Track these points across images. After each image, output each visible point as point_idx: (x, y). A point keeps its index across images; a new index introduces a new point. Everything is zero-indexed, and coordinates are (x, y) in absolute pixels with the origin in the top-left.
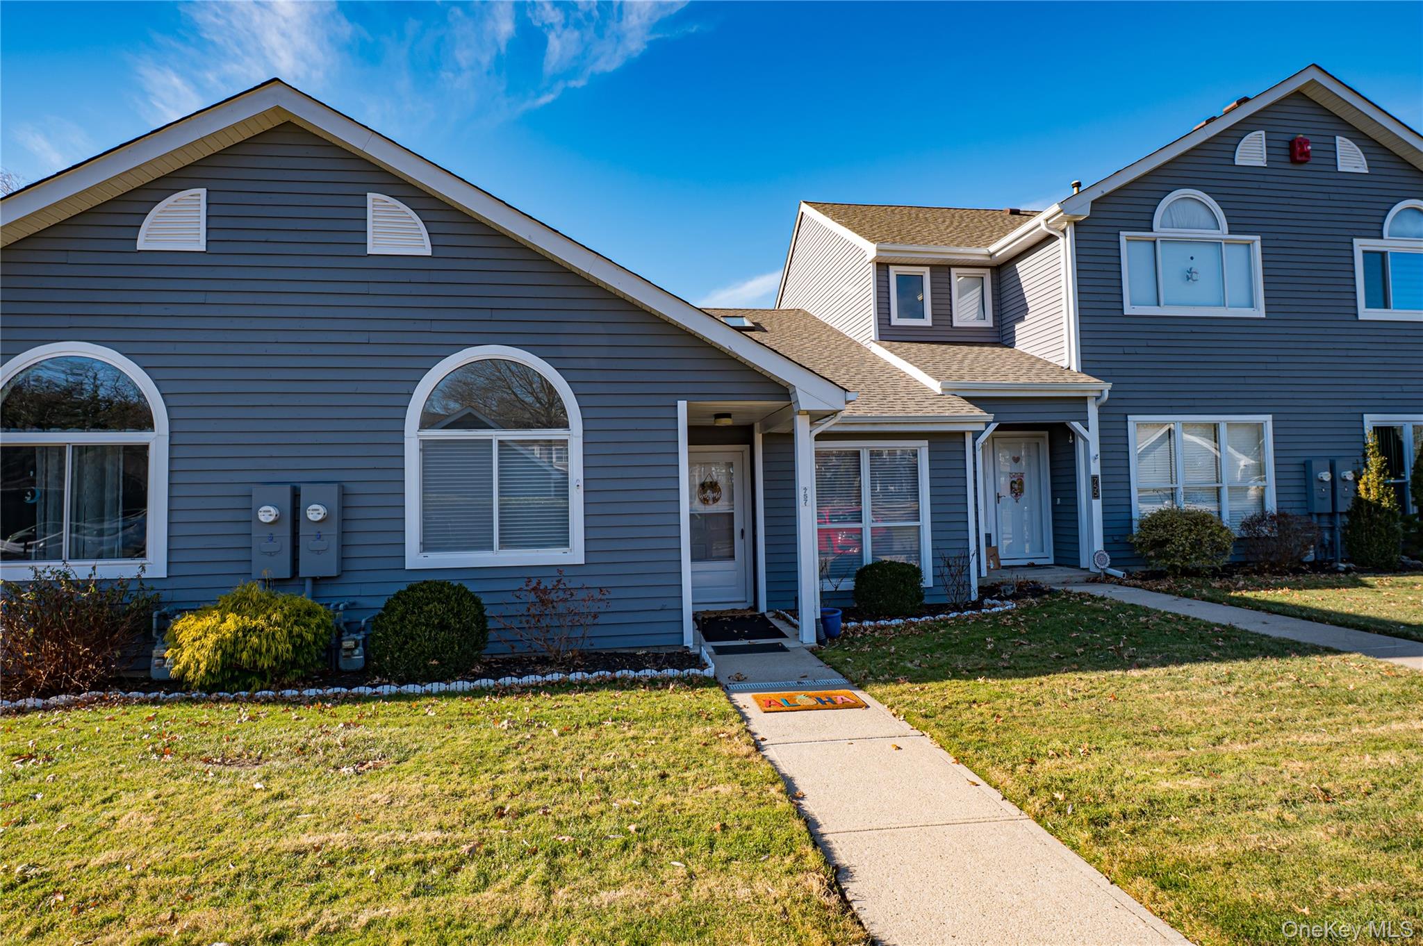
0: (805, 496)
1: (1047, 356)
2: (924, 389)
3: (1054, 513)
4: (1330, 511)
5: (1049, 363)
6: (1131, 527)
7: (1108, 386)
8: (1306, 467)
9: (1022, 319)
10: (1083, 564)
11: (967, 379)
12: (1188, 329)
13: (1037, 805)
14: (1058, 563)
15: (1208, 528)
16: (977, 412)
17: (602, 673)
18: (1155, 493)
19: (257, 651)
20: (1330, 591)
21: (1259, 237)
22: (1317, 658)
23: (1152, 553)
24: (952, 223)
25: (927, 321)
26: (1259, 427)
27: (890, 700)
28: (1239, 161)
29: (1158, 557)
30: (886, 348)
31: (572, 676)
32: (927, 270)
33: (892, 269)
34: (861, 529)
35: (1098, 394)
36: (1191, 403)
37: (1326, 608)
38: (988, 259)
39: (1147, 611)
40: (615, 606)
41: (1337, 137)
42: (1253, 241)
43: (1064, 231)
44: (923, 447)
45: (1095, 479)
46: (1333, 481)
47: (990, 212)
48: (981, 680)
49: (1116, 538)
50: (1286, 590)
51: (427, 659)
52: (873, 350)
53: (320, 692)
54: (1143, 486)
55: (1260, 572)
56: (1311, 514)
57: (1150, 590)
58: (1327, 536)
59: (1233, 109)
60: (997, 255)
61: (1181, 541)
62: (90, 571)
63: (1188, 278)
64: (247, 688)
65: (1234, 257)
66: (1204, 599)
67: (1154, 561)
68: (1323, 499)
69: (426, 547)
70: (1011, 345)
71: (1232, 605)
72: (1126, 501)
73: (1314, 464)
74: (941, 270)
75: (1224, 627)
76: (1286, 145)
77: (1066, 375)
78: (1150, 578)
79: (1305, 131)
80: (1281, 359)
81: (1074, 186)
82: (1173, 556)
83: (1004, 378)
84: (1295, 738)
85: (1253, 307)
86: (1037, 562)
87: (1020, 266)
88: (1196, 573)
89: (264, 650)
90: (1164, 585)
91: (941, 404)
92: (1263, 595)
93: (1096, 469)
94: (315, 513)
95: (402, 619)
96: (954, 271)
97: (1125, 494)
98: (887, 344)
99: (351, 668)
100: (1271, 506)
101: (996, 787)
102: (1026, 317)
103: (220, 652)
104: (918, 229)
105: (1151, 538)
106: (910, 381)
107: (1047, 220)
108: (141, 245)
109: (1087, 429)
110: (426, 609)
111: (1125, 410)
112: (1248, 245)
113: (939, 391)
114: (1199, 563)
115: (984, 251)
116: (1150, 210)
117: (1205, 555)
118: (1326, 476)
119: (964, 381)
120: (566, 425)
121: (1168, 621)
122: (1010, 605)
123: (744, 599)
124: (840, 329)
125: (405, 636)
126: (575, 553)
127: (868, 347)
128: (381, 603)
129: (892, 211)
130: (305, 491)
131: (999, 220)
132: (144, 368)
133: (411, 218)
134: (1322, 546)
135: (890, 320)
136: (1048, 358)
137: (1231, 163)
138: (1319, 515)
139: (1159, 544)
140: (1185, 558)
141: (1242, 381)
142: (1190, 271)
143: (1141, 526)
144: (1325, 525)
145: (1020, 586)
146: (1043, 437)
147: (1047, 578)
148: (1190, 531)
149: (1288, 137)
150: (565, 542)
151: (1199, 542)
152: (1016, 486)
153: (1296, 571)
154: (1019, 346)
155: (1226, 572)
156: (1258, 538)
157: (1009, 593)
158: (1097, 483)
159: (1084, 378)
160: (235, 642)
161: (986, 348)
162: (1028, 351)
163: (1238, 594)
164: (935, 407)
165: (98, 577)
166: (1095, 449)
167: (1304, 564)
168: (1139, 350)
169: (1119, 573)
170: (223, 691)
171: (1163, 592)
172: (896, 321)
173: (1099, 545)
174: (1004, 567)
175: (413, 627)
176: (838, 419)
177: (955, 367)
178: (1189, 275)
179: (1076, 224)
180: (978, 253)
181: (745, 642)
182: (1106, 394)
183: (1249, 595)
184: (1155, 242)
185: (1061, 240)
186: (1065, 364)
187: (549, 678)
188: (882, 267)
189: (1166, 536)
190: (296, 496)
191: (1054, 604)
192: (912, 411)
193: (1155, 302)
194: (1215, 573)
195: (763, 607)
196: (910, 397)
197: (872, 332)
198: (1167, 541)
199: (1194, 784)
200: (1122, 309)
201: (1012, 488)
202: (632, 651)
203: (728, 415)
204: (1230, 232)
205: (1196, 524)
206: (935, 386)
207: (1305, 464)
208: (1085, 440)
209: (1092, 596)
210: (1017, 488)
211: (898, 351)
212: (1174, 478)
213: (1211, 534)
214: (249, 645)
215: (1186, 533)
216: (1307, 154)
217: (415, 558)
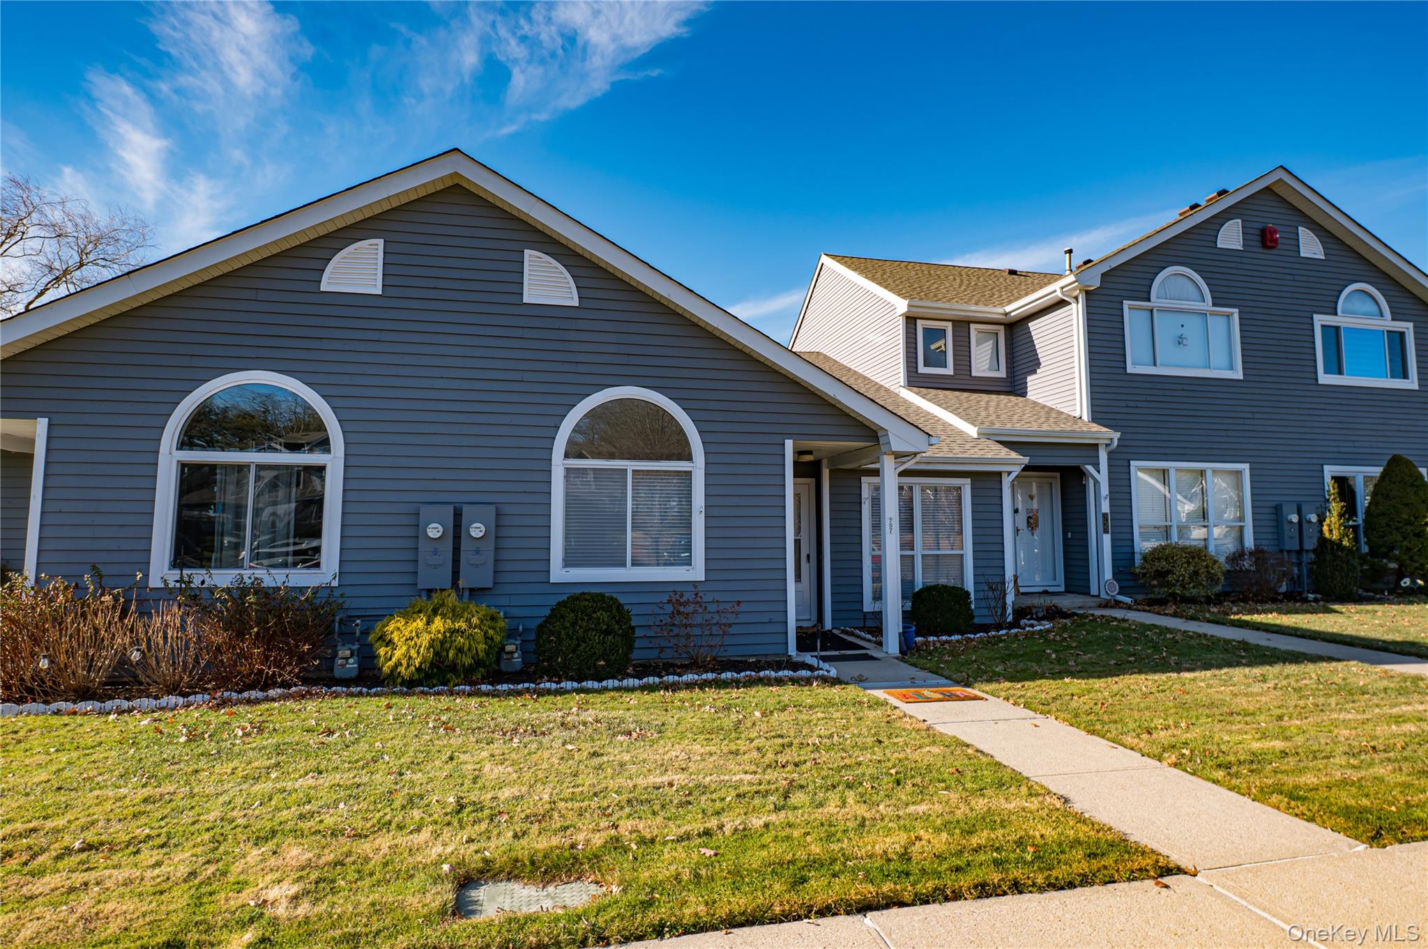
0: (891, 525)
1: (1059, 406)
2: (961, 433)
3: (1065, 545)
4: (1297, 548)
5: (1062, 413)
6: (1133, 559)
7: (1118, 435)
8: (1278, 509)
9: (1034, 372)
10: (1094, 591)
11: (997, 425)
12: (1180, 387)
13: (1173, 757)
14: (1069, 590)
15: (1204, 561)
16: (1014, 455)
17: (748, 673)
18: (1156, 530)
19: (460, 650)
20: (1309, 616)
21: (1237, 310)
22: (1325, 664)
23: (1155, 582)
24: (962, 281)
25: (949, 371)
26: (1239, 473)
27: (1003, 694)
28: (1220, 244)
29: (1160, 586)
30: (917, 394)
31: (723, 676)
32: (949, 325)
33: (919, 322)
34: (913, 556)
35: (1108, 442)
36: (1182, 451)
37: (1313, 628)
38: (1004, 317)
39: (1169, 630)
40: (743, 618)
41: (1300, 228)
42: (1232, 313)
43: (1076, 298)
44: (966, 484)
45: (1105, 515)
46: (1300, 522)
47: (991, 272)
48: (1067, 680)
49: (1121, 569)
50: (1275, 614)
51: (598, 660)
52: (902, 395)
53: (512, 687)
54: (1142, 523)
55: (1245, 600)
56: (1282, 551)
57: (1158, 613)
58: (1296, 570)
59: (1215, 197)
60: (1012, 314)
61: (1182, 571)
62: (284, 579)
63: (1179, 343)
64: (444, 684)
65: (1217, 326)
66: (1209, 621)
67: (1157, 590)
68: (1292, 538)
69: (568, 562)
70: (1024, 394)
71: (1234, 626)
72: (1128, 536)
73: (1285, 508)
74: (962, 325)
75: (1239, 642)
76: (1258, 232)
77: (1080, 425)
78: (1154, 604)
79: (1276, 221)
80: (1257, 416)
81: (1066, 252)
82: (1173, 585)
83: (1029, 425)
84: (1336, 716)
85: (1232, 369)
86: (1051, 589)
87: (1033, 325)
88: (1192, 600)
89: (466, 648)
90: (1171, 610)
91: (980, 447)
92: (1257, 618)
93: (1106, 507)
94: (477, 530)
95: (573, 624)
96: (973, 326)
97: (1128, 530)
98: (915, 389)
99: (510, 670)
100: (1249, 542)
101: (1132, 749)
102: (1038, 371)
103: (432, 650)
104: (936, 286)
105: (1154, 568)
106: (946, 425)
107: (1062, 288)
108: (324, 287)
109: (1099, 472)
110: (594, 616)
111: (1128, 456)
112: (1228, 316)
113: (976, 436)
114: (1194, 591)
115: (1001, 310)
116: (1148, 283)
117: (1202, 585)
118: (1295, 518)
119: (996, 427)
120: (689, 458)
121: (1191, 637)
122: (1047, 625)
123: (808, 617)
124: (865, 374)
125: (577, 639)
126: (696, 572)
127: (896, 391)
128: (547, 612)
129: (906, 266)
130: (466, 510)
131: (1001, 280)
132: (323, 396)
133: (561, 273)
134: (1292, 579)
135: (917, 368)
136: (1060, 407)
137: (1213, 245)
138: (1289, 552)
139: (1161, 574)
140: (1184, 587)
141: (1224, 433)
142: (1181, 337)
143: (1145, 558)
144: (1294, 561)
145: (1048, 609)
146: (1055, 477)
147: (1067, 603)
148: (1189, 563)
149: (1260, 226)
150: (688, 562)
151: (1196, 573)
152: (1032, 521)
153: (1274, 601)
154: (1031, 395)
155: (1218, 600)
156: (1241, 571)
157: (1040, 615)
158: (1107, 520)
159: (1096, 427)
160: (442, 643)
161: (1002, 397)
162: (1040, 401)
163: (1237, 617)
164: (976, 449)
165: (290, 585)
166: (1105, 490)
167: (1279, 594)
168: (1139, 404)
169: (1128, 600)
170: (422, 686)
171: (1171, 615)
172: (922, 369)
173: (1108, 574)
174: (1024, 594)
175: (585, 631)
176: (918, 458)
177: (983, 414)
178: (1180, 341)
179: (1087, 293)
180: (995, 311)
181: (836, 653)
182: (1116, 443)
183: (1247, 618)
184: (1152, 311)
185: (1074, 305)
186: (1077, 414)
187: (704, 676)
188: (910, 320)
189: (1169, 567)
190: (458, 515)
191: (1085, 624)
192: (957, 452)
193: (1152, 363)
194: (1209, 601)
195: (828, 624)
196: (951, 439)
197: (901, 378)
198: (1169, 572)
199: (1278, 745)
200: (1125, 368)
201: (1028, 522)
202: (743, 659)
203: (810, 453)
204: (1214, 305)
205: (1193, 558)
206: (972, 431)
207: (1276, 508)
208: (1096, 482)
209: (1115, 618)
210: (1032, 523)
211: (928, 396)
212: (1168, 516)
213: (1207, 567)
214: (454, 645)
215: (1185, 565)
216: (1276, 241)
217: (559, 573)
